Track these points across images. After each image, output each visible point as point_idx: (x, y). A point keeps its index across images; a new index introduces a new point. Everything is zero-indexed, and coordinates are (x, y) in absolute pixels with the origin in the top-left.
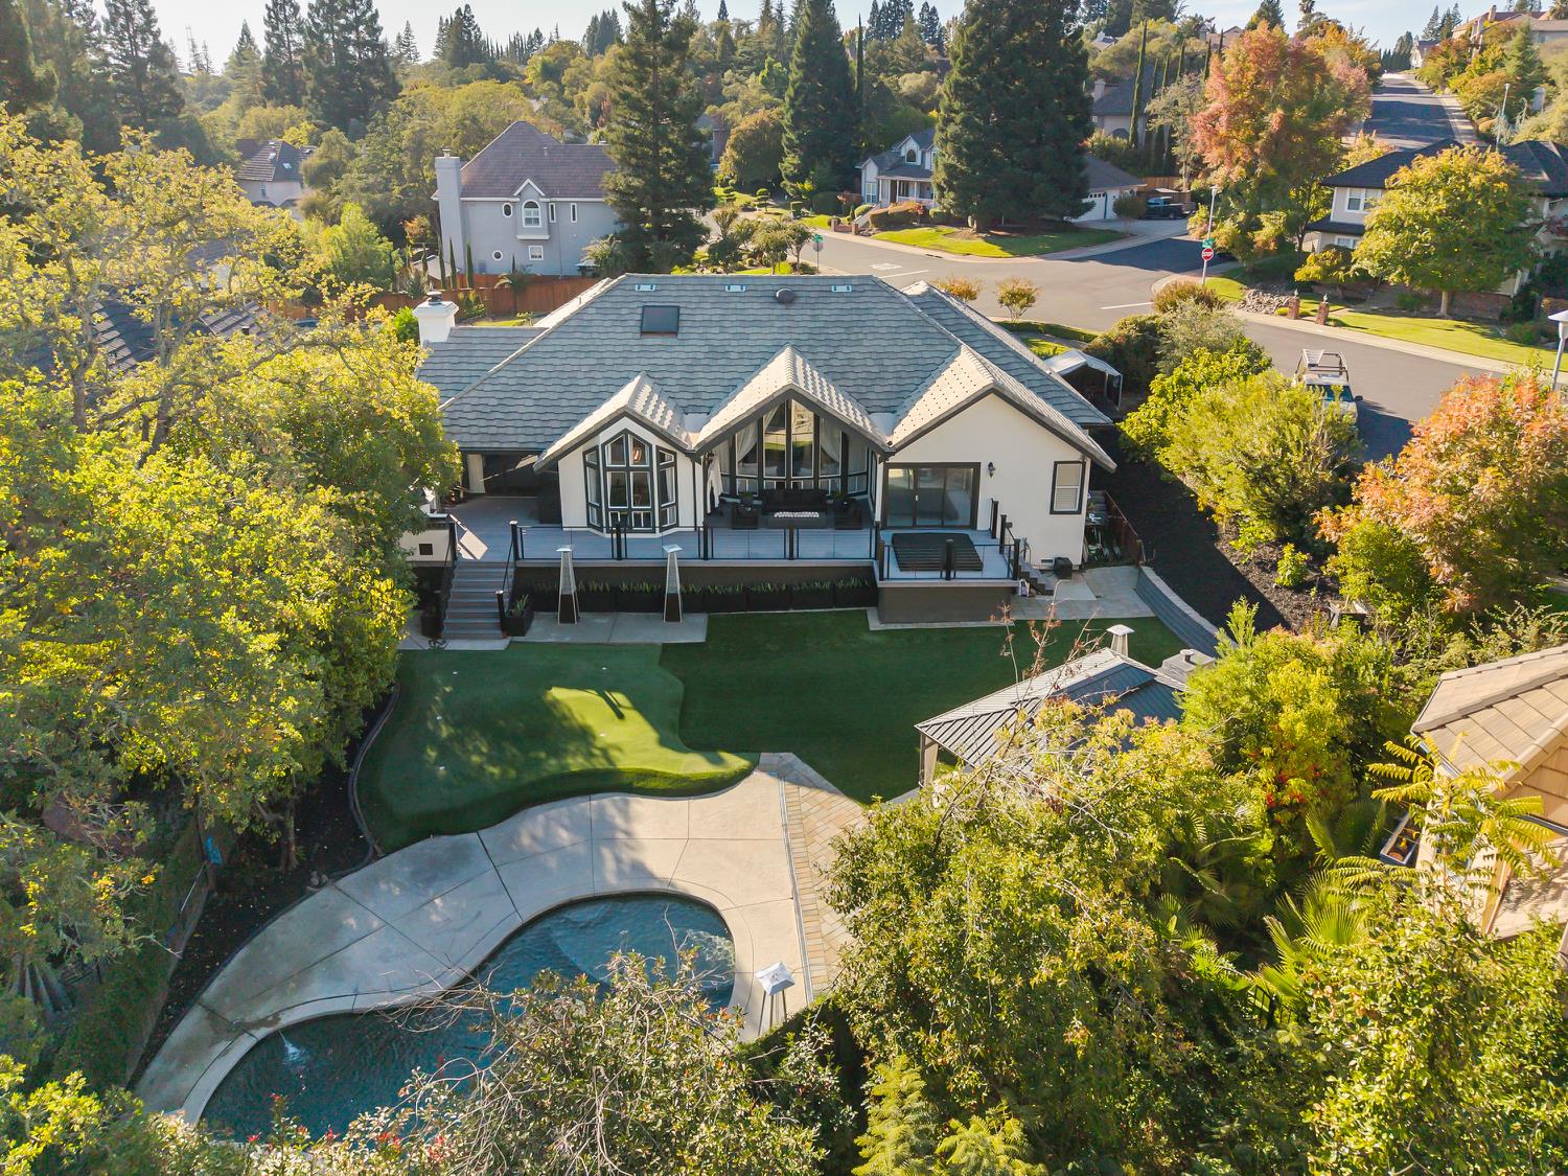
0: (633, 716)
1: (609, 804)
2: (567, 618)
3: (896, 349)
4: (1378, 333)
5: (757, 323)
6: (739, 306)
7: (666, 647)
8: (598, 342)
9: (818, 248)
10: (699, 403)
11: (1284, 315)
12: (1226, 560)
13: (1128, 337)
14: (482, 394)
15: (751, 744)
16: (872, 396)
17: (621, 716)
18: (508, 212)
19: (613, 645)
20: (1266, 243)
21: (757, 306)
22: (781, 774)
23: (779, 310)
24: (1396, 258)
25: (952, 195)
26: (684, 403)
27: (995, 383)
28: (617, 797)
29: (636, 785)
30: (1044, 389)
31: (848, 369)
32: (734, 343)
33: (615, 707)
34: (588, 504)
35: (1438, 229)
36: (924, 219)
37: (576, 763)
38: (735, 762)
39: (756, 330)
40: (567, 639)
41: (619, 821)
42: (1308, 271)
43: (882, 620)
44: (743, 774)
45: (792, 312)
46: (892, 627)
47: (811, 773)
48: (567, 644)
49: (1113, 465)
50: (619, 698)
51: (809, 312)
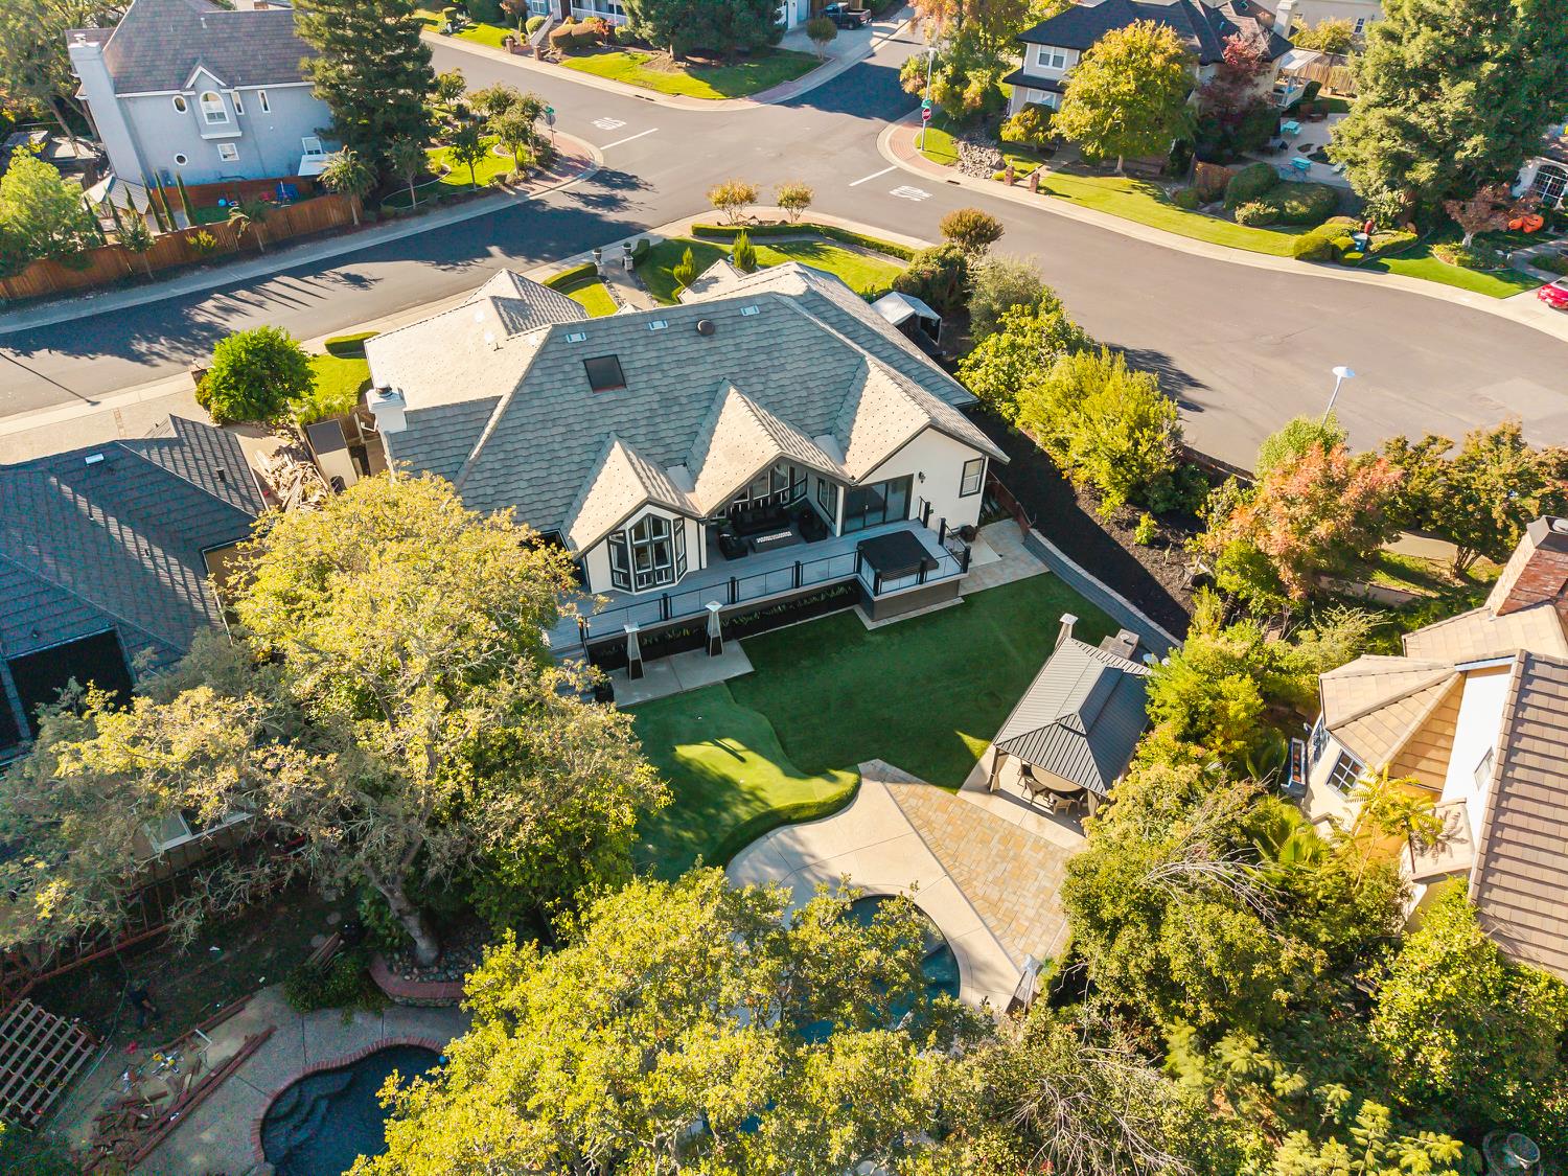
0: (749, 755)
1: (781, 835)
2: (637, 673)
3: (815, 370)
4: (1080, 201)
5: (693, 361)
6: (670, 344)
7: (728, 682)
8: (558, 408)
9: (551, 122)
10: (673, 455)
11: (1001, 180)
12: (1091, 520)
13: (933, 272)
14: (475, 484)
15: (843, 756)
16: (809, 421)
17: (742, 760)
18: (181, 108)
19: (687, 693)
20: (974, 100)
21: (683, 342)
22: (881, 777)
23: (705, 343)
24: (1095, 133)
25: (650, 25)
26: (660, 459)
27: (932, 419)
28: (786, 829)
29: (795, 817)
30: (922, 377)
31: (782, 397)
32: (679, 387)
33: (733, 753)
34: (612, 571)
35: (1127, 106)
36: (613, 42)
37: (743, 813)
38: (847, 778)
39: (693, 369)
40: (650, 696)
41: (799, 848)
42: (1012, 131)
43: (872, 618)
44: (858, 786)
45: (717, 344)
46: (882, 623)
47: (902, 773)
48: (653, 701)
49: (1007, 459)
50: (730, 743)
51: (731, 341)
